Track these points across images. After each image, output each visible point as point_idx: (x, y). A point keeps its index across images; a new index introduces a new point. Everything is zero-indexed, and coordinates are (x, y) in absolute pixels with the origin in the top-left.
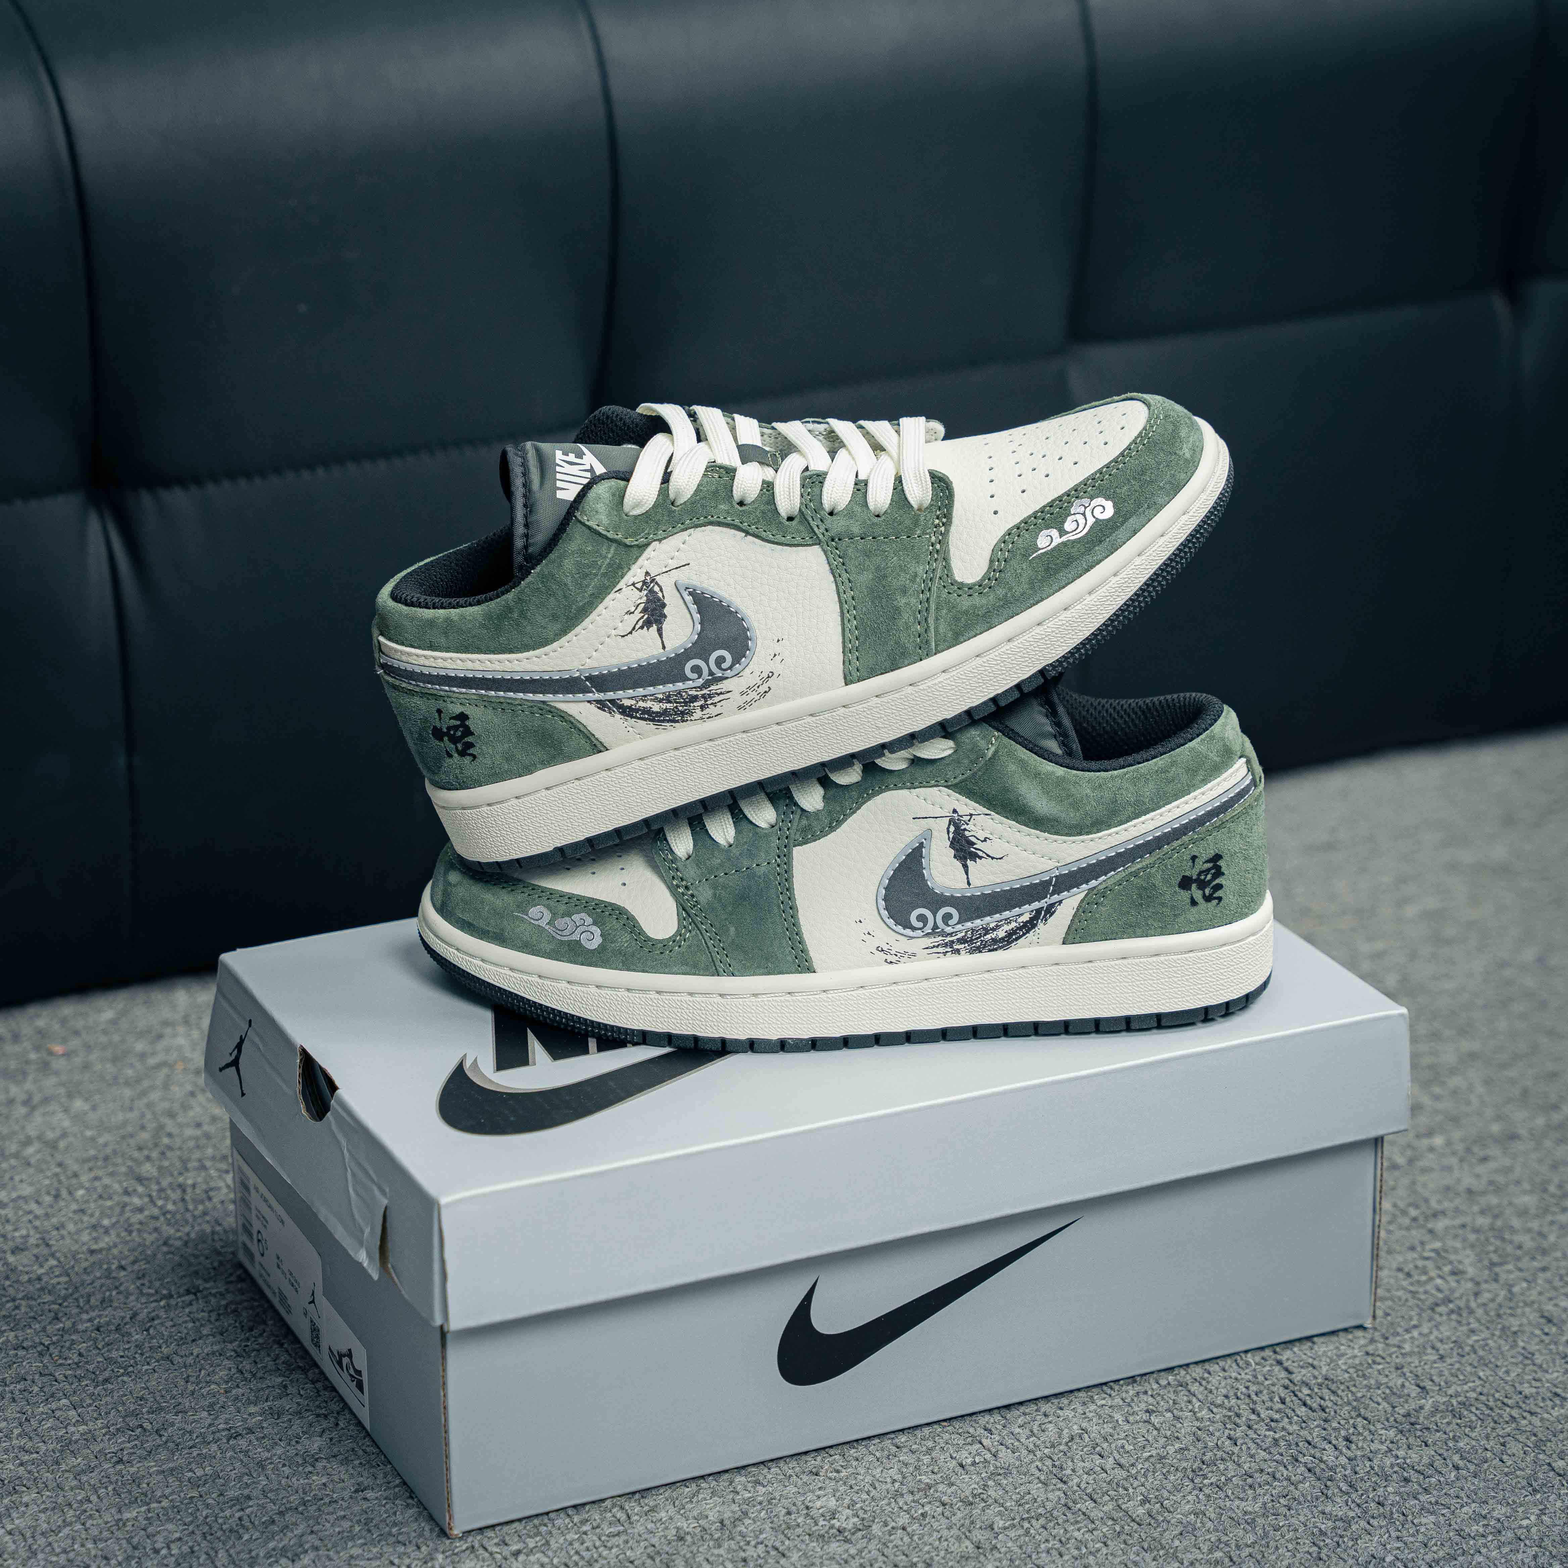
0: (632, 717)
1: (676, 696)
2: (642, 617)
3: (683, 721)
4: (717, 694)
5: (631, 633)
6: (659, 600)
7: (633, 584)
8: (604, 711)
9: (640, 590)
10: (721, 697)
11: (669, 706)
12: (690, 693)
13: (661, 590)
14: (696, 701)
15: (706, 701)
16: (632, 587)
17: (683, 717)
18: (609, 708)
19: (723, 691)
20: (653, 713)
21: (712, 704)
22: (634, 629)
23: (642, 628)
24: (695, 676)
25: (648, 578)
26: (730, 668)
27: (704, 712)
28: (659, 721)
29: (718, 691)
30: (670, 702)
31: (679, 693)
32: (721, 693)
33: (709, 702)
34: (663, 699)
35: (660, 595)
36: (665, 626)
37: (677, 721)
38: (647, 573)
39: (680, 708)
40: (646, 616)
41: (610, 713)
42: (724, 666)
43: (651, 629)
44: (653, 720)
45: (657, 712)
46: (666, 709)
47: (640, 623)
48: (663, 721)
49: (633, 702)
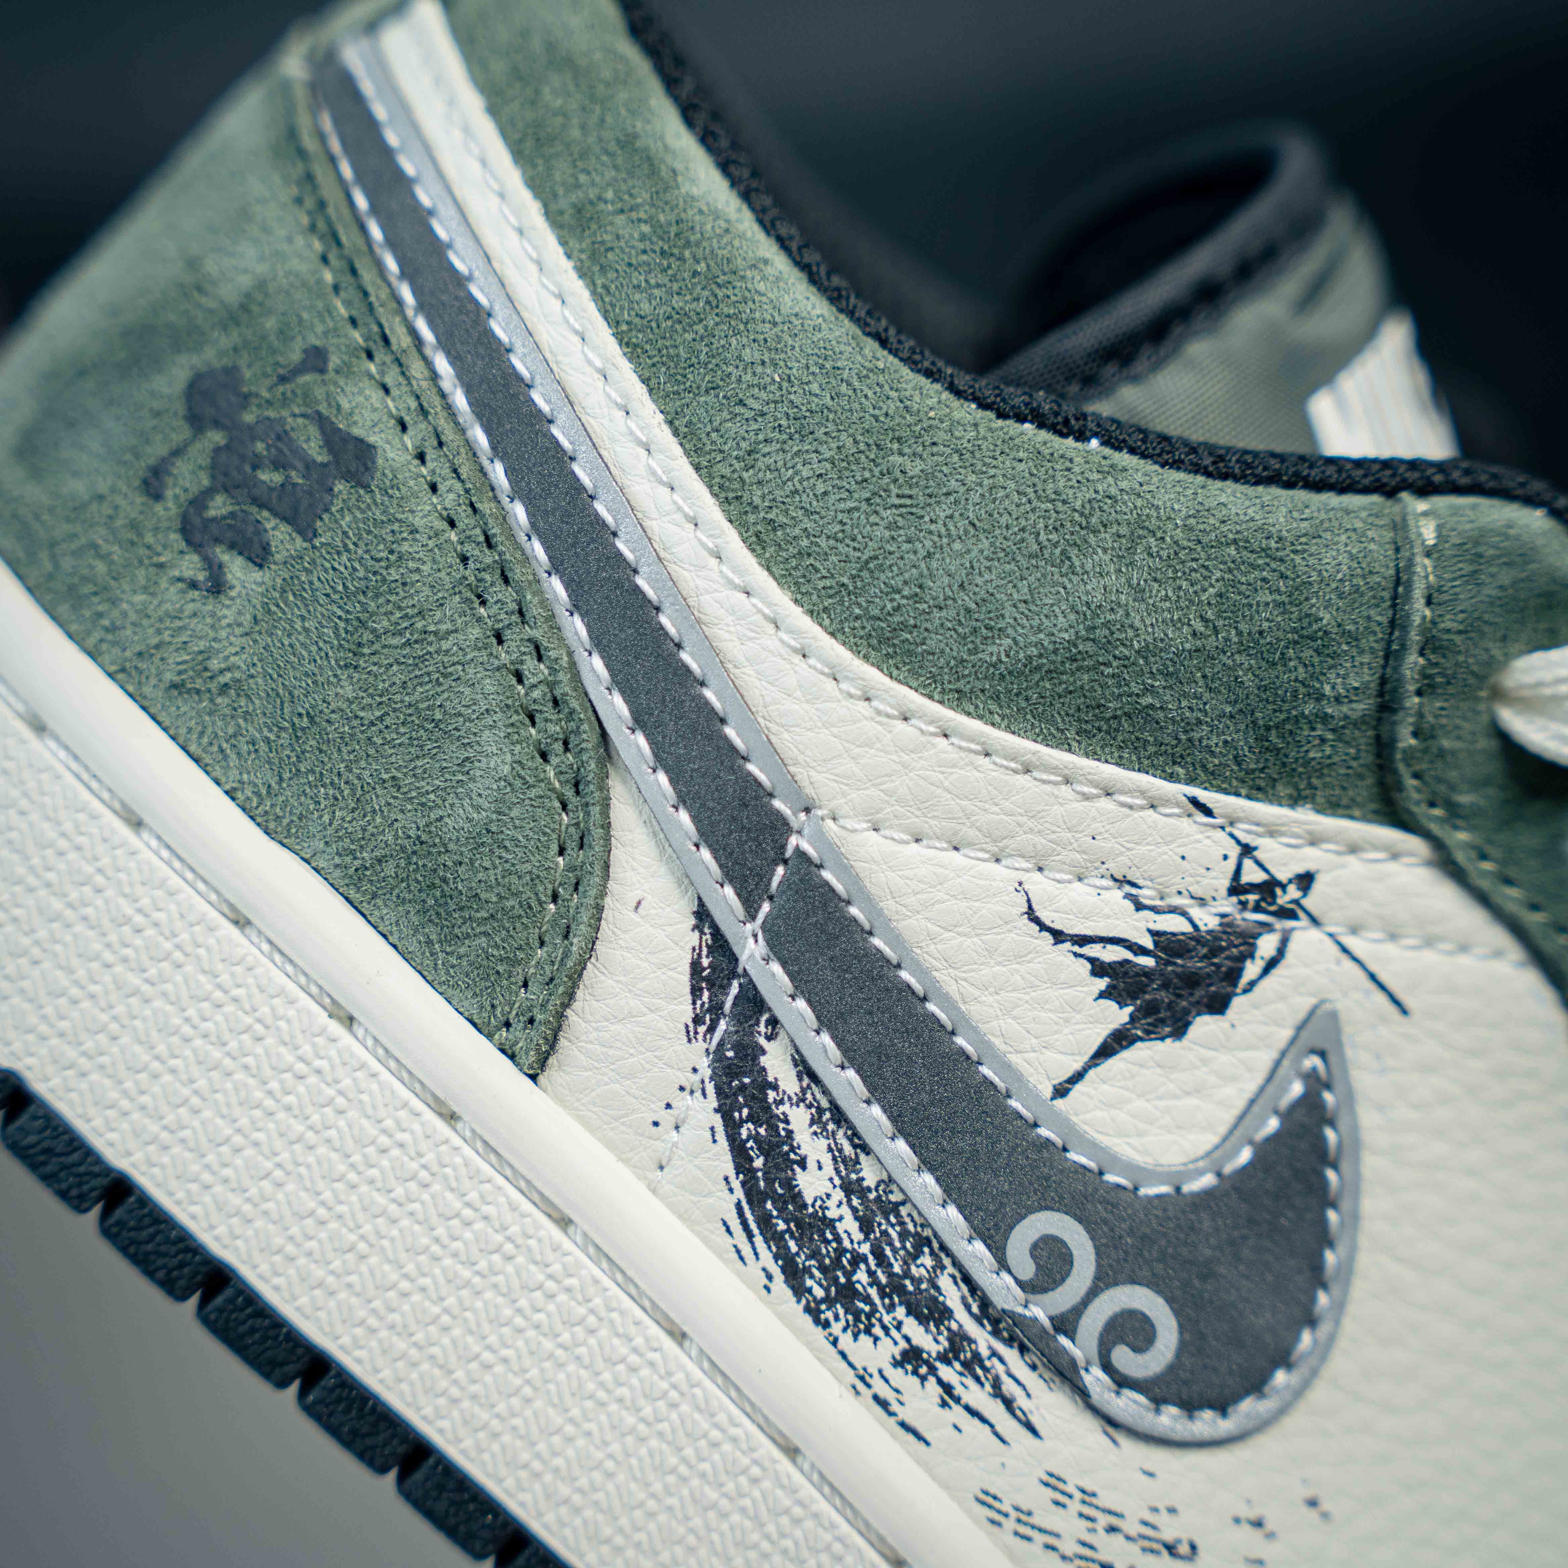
0: (725, 1112)
1: (904, 1235)
2: (1142, 951)
3: (813, 1312)
4: (997, 1385)
5: (1058, 936)
6: (1234, 975)
7: (1247, 850)
8: (696, 992)
9: (1236, 889)
10: (994, 1410)
11: (849, 1226)
12: (945, 1282)
13: (1271, 964)
14: (922, 1320)
15: (944, 1358)
16: (1234, 851)
17: (829, 1301)
18: (716, 1009)
19: (1021, 1401)
20: (789, 1184)
21: (947, 1388)
22: (1083, 940)
23: (1098, 968)
24: (1027, 1269)
25: (1293, 892)
26: (1122, 1382)
27: (897, 1376)
28: (765, 1222)
29: (1009, 1387)
30: (866, 1226)
31: (922, 1242)
32: (1008, 1403)
33: (947, 1373)
34: (863, 1192)
35: (1252, 970)
36: (1141, 1051)
37: (799, 1291)
38: (1306, 880)
39: (861, 1276)
40: (1148, 962)
41: (697, 1020)
42: (1122, 1356)
43: (1111, 1005)
44: (754, 1196)
45: (796, 1197)
46: (831, 1224)
47: (1112, 954)
48: (773, 1237)
49: (790, 1083)
